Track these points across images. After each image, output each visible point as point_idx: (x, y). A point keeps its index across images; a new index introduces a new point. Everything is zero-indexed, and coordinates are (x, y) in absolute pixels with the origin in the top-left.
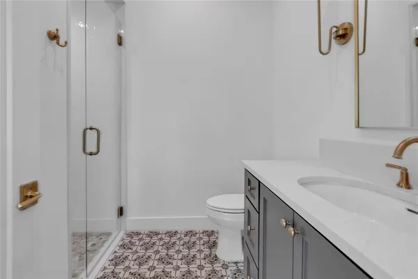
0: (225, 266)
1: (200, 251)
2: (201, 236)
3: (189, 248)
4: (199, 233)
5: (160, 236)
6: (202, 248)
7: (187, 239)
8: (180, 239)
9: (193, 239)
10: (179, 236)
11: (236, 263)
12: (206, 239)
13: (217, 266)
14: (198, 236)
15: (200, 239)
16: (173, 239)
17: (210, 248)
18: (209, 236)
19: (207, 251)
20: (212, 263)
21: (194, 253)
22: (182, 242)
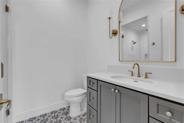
0: (75, 119)
1: (62, 118)
2: (60, 111)
3: (56, 118)
4: (58, 111)
5: (37, 119)
6: (62, 116)
7: (53, 115)
8: (49, 116)
9: (56, 114)
10: (48, 115)
11: (79, 116)
12: (63, 112)
13: (72, 120)
14: (58, 112)
15: (60, 113)
16: (46, 118)
17: (66, 115)
18: (63, 110)
19: (65, 116)
20: (69, 120)
21: (59, 119)
22: (51, 117)
